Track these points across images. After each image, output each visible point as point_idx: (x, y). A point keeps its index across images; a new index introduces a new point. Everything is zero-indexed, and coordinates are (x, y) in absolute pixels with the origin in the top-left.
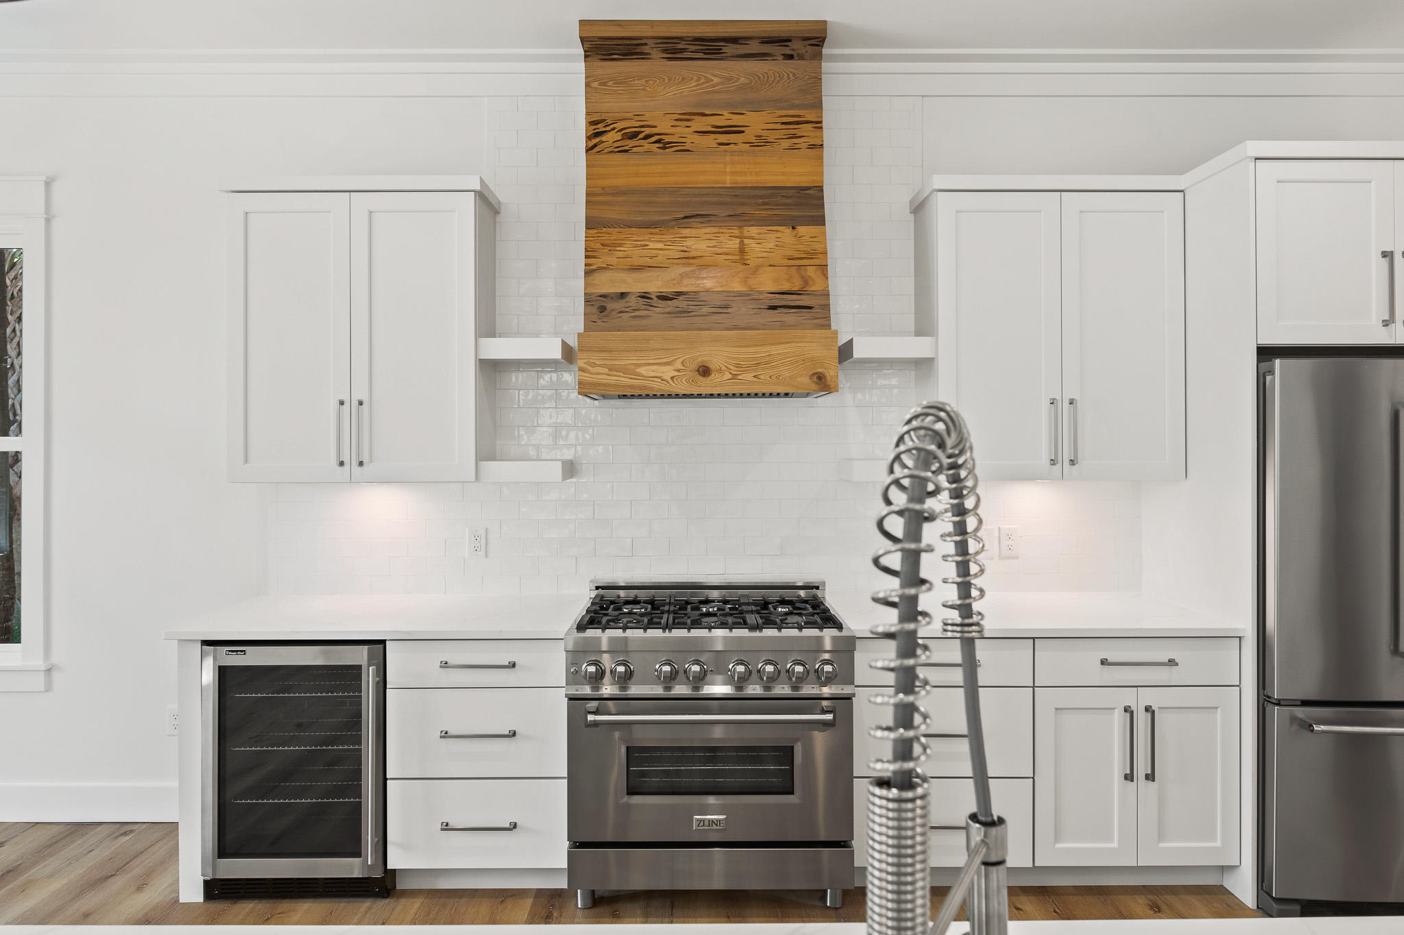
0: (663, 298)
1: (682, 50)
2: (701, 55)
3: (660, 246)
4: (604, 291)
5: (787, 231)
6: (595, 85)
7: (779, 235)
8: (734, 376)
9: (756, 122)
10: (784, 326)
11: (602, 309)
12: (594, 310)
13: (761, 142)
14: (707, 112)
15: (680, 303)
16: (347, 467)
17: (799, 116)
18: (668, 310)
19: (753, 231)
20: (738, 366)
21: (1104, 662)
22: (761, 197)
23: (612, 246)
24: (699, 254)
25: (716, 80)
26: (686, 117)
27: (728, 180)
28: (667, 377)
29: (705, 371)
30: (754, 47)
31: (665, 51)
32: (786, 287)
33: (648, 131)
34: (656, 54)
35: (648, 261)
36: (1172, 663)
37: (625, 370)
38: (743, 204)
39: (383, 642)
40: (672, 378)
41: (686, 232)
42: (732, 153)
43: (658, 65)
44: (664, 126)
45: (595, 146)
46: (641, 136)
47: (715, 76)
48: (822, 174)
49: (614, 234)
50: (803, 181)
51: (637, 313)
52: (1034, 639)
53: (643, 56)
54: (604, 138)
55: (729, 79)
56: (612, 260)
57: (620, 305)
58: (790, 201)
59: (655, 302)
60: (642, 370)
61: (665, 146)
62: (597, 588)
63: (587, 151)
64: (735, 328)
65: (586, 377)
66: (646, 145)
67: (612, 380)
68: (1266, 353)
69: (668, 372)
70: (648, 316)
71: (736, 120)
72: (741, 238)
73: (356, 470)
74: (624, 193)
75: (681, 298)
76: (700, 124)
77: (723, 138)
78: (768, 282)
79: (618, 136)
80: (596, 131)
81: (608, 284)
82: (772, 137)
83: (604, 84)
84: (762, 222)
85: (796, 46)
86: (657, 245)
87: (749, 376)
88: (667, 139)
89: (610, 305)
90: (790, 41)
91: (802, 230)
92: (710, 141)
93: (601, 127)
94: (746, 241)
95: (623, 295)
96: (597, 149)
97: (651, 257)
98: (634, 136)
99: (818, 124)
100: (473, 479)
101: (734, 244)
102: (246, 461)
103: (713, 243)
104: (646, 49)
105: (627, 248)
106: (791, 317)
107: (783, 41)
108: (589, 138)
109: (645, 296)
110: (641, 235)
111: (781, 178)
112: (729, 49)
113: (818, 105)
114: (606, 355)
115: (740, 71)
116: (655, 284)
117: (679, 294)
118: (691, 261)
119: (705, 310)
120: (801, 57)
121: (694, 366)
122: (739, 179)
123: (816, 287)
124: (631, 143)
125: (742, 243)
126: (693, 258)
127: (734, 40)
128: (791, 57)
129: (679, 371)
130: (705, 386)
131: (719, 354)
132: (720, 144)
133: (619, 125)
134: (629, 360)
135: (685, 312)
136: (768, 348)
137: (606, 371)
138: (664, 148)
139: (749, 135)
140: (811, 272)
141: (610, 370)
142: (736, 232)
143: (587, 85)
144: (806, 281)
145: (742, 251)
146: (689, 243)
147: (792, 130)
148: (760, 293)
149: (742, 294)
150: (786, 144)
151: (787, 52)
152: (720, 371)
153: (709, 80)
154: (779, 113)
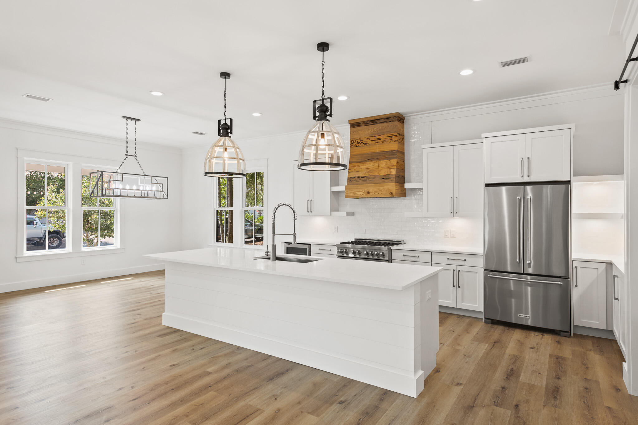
0: (362, 177)
1: (369, 123)
2: (372, 124)
3: (363, 166)
4: (351, 177)
5: (388, 161)
6: (352, 133)
7: (386, 162)
8: (374, 194)
9: (383, 137)
10: (385, 182)
11: (351, 180)
12: (349, 181)
13: (384, 141)
14: (373, 136)
15: (365, 178)
16: (309, 213)
17: (392, 135)
18: (363, 180)
19: (381, 161)
20: (375, 191)
21: (448, 259)
22: (385, 154)
23: (353, 167)
24: (370, 167)
25: (375, 129)
26: (369, 138)
27: (377, 151)
29: (368, 193)
30: (383, 120)
31: (365, 124)
33: (362, 141)
34: (363, 125)
35: (360, 170)
36: (465, 260)
37: (354, 193)
38: (380, 156)
39: (310, 244)
41: (368, 163)
42: (378, 144)
43: (364, 127)
44: (365, 140)
46: (360, 143)
47: (375, 128)
49: (354, 164)
50: (393, 149)
51: (357, 181)
52: (432, 252)
53: (361, 126)
54: (353, 144)
55: (377, 128)
56: (353, 170)
57: (354, 179)
58: (390, 154)
59: (360, 178)
60: (357, 193)
61: (365, 144)
62: (356, 239)
63: (350, 147)
64: (375, 183)
65: (347, 194)
66: (361, 145)
67: (351, 195)
68: (487, 185)
69: (361, 193)
70: (359, 181)
71: (379, 137)
72: (379, 163)
73: (311, 213)
74: (357, 155)
76: (372, 139)
77: (376, 141)
78: (383, 173)
79: (356, 143)
80: (352, 142)
81: (352, 175)
82: (386, 140)
83: (354, 133)
84: (384, 159)
85: (392, 119)
87: (377, 194)
88: (365, 143)
89: (352, 180)
90: (390, 118)
91: (392, 160)
92: (374, 142)
93: (353, 142)
94: (380, 164)
95: (355, 177)
96: (352, 146)
97: (361, 169)
100: (330, 215)
101: (377, 165)
103: (373, 165)
104: (361, 124)
105: (356, 167)
106: (386, 180)
107: (389, 118)
108: (351, 144)
109: (359, 177)
110: (359, 164)
111: (388, 149)
112: (378, 122)
114: (350, 190)
115: (379, 126)
116: (361, 174)
117: (365, 176)
118: (368, 169)
119: (370, 179)
120: (393, 121)
121: (366, 192)
122: (380, 150)
123: (393, 173)
124: (358, 144)
125: (379, 164)
127: (379, 120)
128: (390, 121)
129: (364, 193)
130: (369, 196)
131: (372, 189)
132: (376, 143)
133: (356, 141)
135: (366, 180)
136: (380, 188)
137: (350, 193)
138: (365, 145)
139: (382, 140)
142: (378, 162)
143: (350, 133)
145: (379, 166)
146: (368, 165)
147: (391, 138)
148: (381, 175)
149: (377, 176)
150: (390, 141)
151: (390, 120)
152: (371, 193)
153: (374, 129)
154: (388, 134)
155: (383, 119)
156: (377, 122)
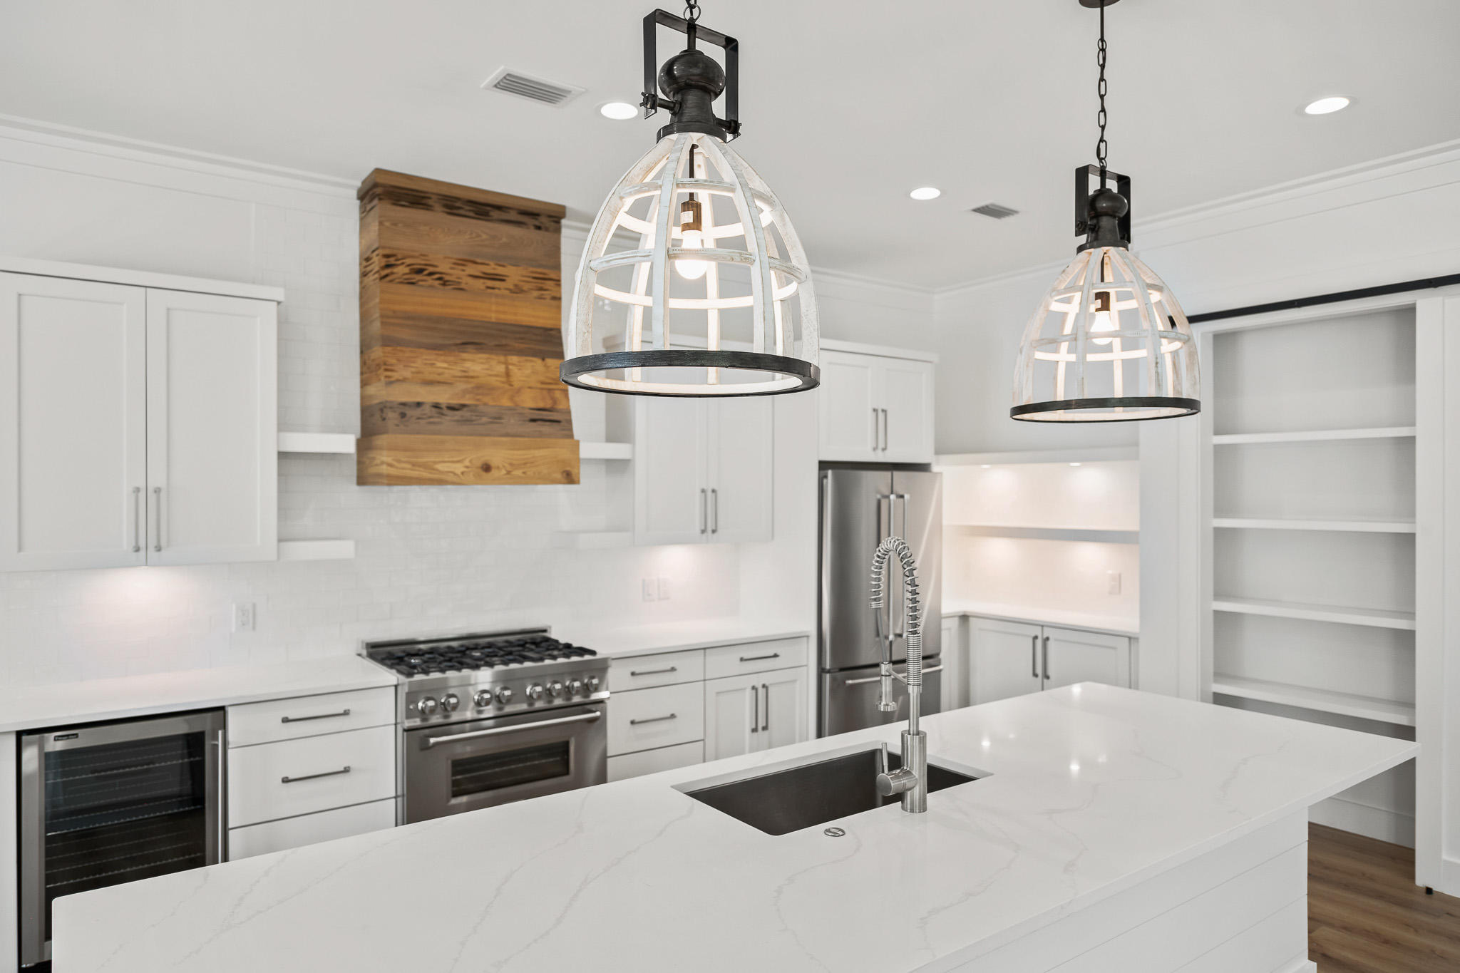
0: (451, 408)
1: (459, 208)
2: (471, 214)
3: (445, 365)
5: (539, 361)
6: (387, 224)
7: (532, 364)
8: (509, 473)
9: (514, 274)
10: (541, 435)
11: (403, 415)
12: (396, 415)
13: (517, 290)
14: (479, 260)
15: (465, 413)
16: (142, 553)
17: (544, 274)
18: (456, 418)
19: (514, 359)
20: (511, 464)
21: (742, 659)
22: (519, 333)
23: (407, 363)
24: (475, 374)
25: (484, 236)
26: (462, 262)
27: (493, 317)
28: (458, 472)
29: (487, 468)
30: (513, 216)
31: (446, 206)
32: (541, 405)
33: (431, 269)
34: (438, 207)
35: (438, 378)
36: (776, 655)
37: (425, 466)
38: (505, 337)
39: (224, 709)
40: (463, 473)
41: (465, 355)
42: (497, 296)
43: (438, 216)
44: (444, 267)
45: (387, 276)
46: (426, 272)
47: (484, 233)
48: (559, 319)
50: (548, 323)
51: (432, 420)
53: (428, 207)
54: (395, 270)
55: (494, 237)
56: (407, 373)
57: (418, 412)
59: (446, 411)
60: (439, 467)
61: (445, 283)
64: (507, 435)
66: (430, 281)
68: (824, 465)
69: (459, 468)
70: (441, 423)
71: (500, 270)
72: (506, 364)
73: (154, 554)
75: (465, 409)
76: (472, 269)
77: (490, 283)
78: (529, 401)
79: (407, 270)
82: (526, 287)
83: (395, 224)
84: (521, 353)
85: (543, 220)
86: (442, 365)
87: (519, 473)
88: (447, 278)
89: (409, 412)
91: (547, 361)
92: (480, 284)
93: (392, 260)
95: (419, 404)
96: (388, 278)
97: (439, 374)
98: (420, 271)
99: (558, 282)
101: (501, 368)
102: (20, 549)
103: (486, 366)
104: (430, 202)
105: (418, 364)
106: (546, 428)
107: (533, 215)
109: (436, 406)
110: (429, 356)
111: (532, 319)
112: (495, 214)
113: (557, 267)
115: (502, 233)
116: (444, 396)
117: (464, 406)
118: (470, 380)
119: (484, 419)
120: (547, 229)
121: (479, 463)
122: (502, 316)
123: (561, 406)
124: (418, 277)
125: (507, 369)
126: (472, 377)
127: (499, 208)
128: (538, 228)
129: (467, 467)
131: (497, 455)
132: (488, 288)
133: (408, 261)
134: (429, 458)
135: (468, 421)
136: (530, 451)
137: (409, 466)
138: (444, 285)
139: (509, 284)
140: (558, 394)
141: (414, 465)
142: (502, 358)
144: (555, 401)
145: (508, 374)
146: (468, 365)
147: (540, 283)
148: (523, 408)
149: (510, 409)
150: (536, 293)
151: (537, 223)
152: (498, 468)
153: (479, 236)
154: (531, 269)
155: (511, 211)
156: (492, 213)
